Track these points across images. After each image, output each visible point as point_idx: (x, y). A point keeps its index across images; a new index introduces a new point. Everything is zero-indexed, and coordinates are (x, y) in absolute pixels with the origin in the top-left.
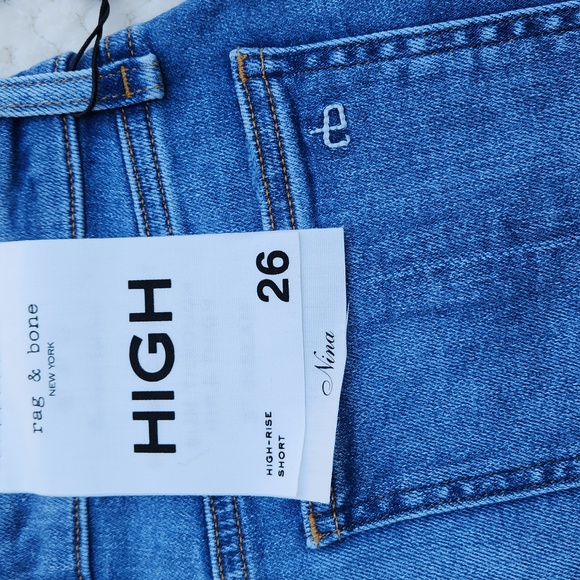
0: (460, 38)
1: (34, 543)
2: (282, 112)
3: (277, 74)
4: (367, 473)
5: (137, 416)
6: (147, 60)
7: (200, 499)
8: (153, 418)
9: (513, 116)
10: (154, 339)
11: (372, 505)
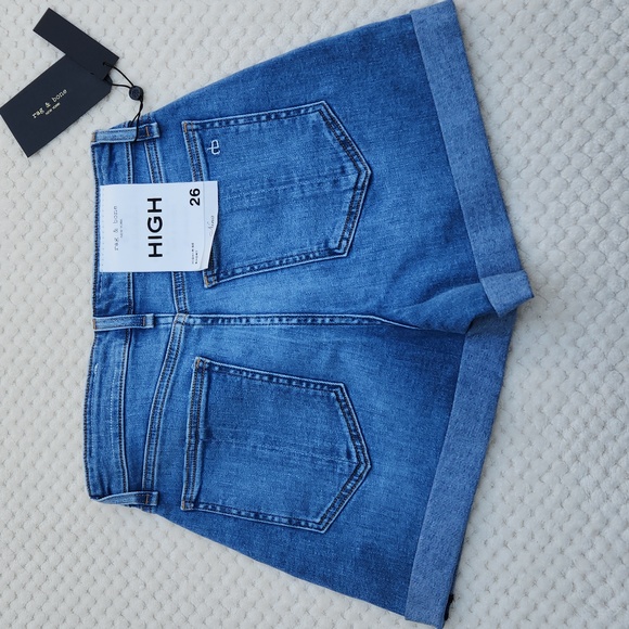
0: (255, 119)
1: (115, 289)
2: (198, 142)
3: (197, 130)
4: (224, 263)
5: (150, 245)
6: (154, 124)
7: (170, 273)
8: (155, 245)
9: (272, 145)
10: (155, 218)
11: (226, 274)
